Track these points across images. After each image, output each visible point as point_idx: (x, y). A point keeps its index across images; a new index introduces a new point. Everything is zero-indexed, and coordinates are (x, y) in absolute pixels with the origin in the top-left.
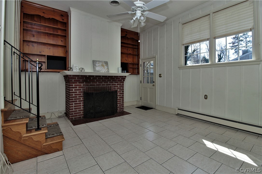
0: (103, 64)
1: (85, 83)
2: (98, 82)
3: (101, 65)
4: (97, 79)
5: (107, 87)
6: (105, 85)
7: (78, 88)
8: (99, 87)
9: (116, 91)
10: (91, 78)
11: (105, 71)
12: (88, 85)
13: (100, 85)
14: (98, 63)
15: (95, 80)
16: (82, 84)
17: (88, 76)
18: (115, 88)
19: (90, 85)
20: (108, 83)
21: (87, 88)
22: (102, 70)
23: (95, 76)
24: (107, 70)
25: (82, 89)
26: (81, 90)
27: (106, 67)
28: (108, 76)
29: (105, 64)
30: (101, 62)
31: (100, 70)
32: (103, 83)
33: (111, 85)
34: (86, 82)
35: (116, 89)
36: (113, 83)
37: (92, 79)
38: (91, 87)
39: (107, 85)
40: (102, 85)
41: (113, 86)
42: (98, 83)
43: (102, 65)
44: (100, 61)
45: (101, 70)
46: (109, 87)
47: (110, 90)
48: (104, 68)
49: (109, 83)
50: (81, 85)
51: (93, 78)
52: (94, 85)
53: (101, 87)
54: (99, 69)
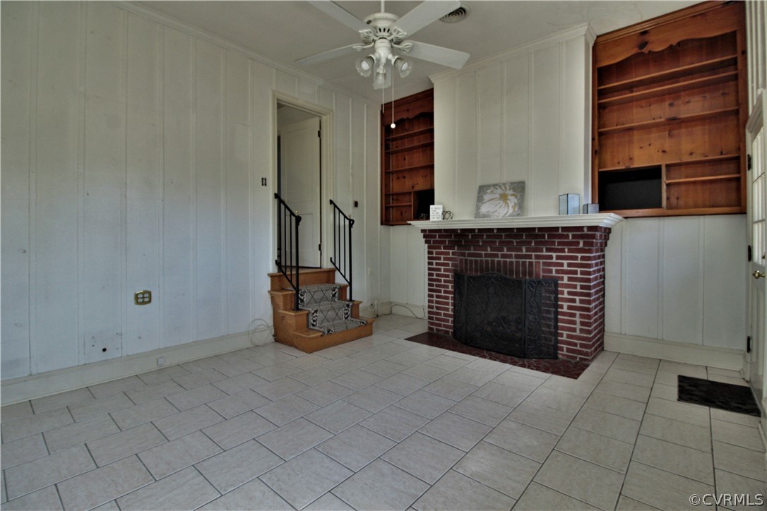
0: (507, 192)
1: (456, 248)
2: (491, 247)
3: (498, 196)
4: (485, 237)
5: (517, 263)
6: (510, 256)
7: (442, 259)
8: (493, 262)
9: (555, 282)
10: (468, 236)
11: (505, 213)
12: (463, 255)
13: (496, 256)
14: (492, 192)
15: (480, 241)
16: (451, 251)
17: (459, 232)
18: (551, 271)
19: (470, 255)
20: (522, 251)
21: (461, 260)
22: (496, 211)
23: (476, 231)
24: (515, 209)
25: (450, 263)
26: (448, 265)
27: (513, 201)
28: (517, 229)
29: (511, 190)
30: (500, 187)
31: (492, 211)
32: (505, 250)
33: (531, 258)
34: (460, 246)
35: (554, 274)
36: (542, 252)
37: (470, 237)
38: (471, 261)
39: (517, 257)
40: (503, 256)
41: (541, 261)
42: (489, 249)
43: (504, 197)
44: (497, 185)
45: (493, 213)
46: (524, 263)
47: (531, 274)
48: (506, 203)
49: (527, 251)
50: (448, 253)
51: (472, 236)
52: (480, 255)
53: (499, 262)
54: (489, 209)
